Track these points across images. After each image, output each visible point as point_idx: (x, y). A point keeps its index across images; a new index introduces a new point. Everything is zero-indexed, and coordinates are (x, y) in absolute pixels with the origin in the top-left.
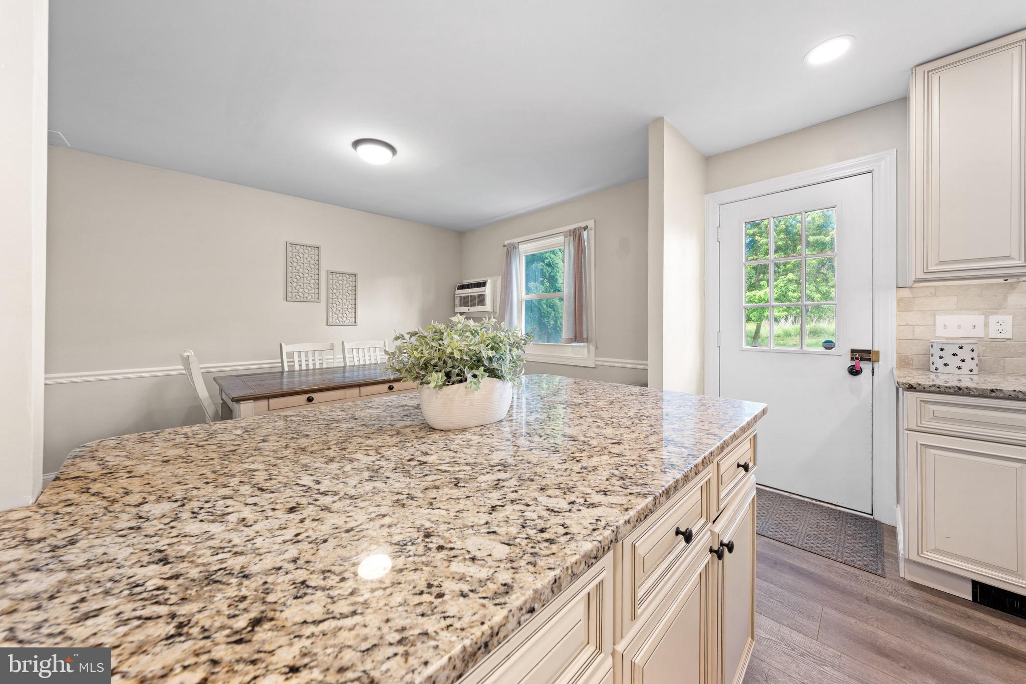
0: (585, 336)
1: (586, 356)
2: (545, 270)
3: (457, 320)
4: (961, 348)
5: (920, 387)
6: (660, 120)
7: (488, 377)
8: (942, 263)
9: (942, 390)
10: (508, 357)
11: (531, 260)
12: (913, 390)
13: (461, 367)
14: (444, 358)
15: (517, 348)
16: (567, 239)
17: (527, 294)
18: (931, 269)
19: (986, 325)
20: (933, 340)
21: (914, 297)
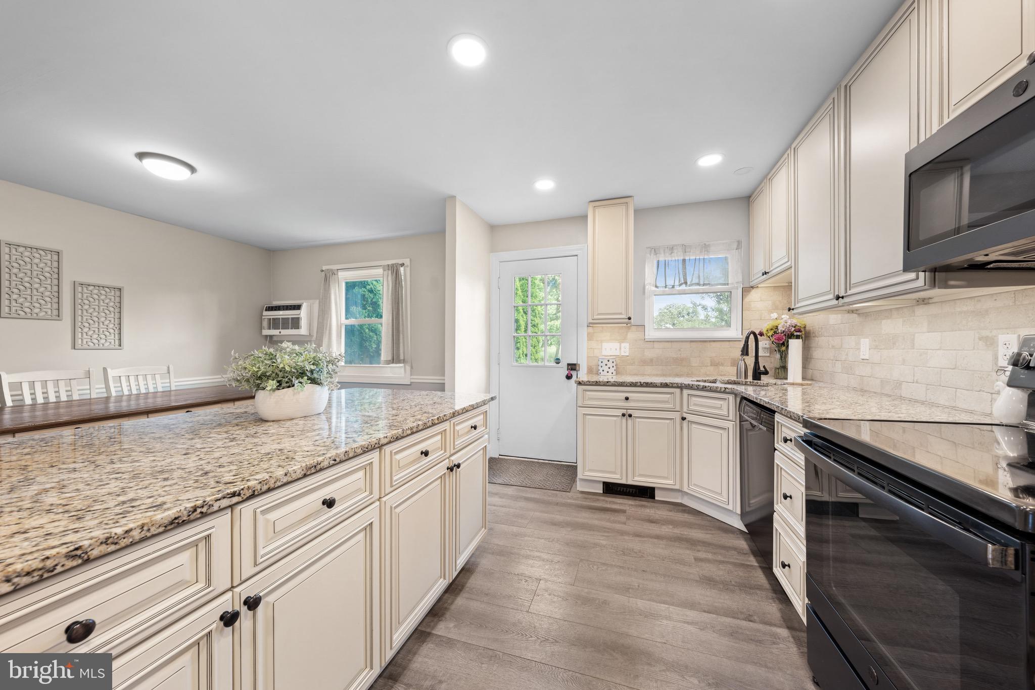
0: (402, 357)
1: (403, 375)
2: (366, 296)
3: (286, 346)
4: (609, 362)
6: (453, 198)
7: (310, 383)
8: (599, 314)
10: (325, 369)
11: (350, 286)
12: (581, 385)
13: (290, 377)
14: (277, 371)
15: (332, 364)
16: (386, 273)
17: (347, 318)
18: (596, 317)
19: (620, 349)
20: (600, 357)
21: (594, 333)
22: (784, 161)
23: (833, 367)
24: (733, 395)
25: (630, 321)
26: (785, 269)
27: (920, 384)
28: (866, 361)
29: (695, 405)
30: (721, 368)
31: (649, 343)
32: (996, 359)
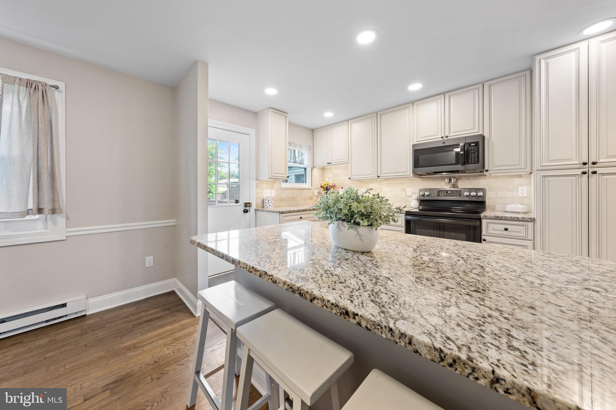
20: (264, 198)
21: (259, 183)
31: (283, 190)
32: (406, 194)
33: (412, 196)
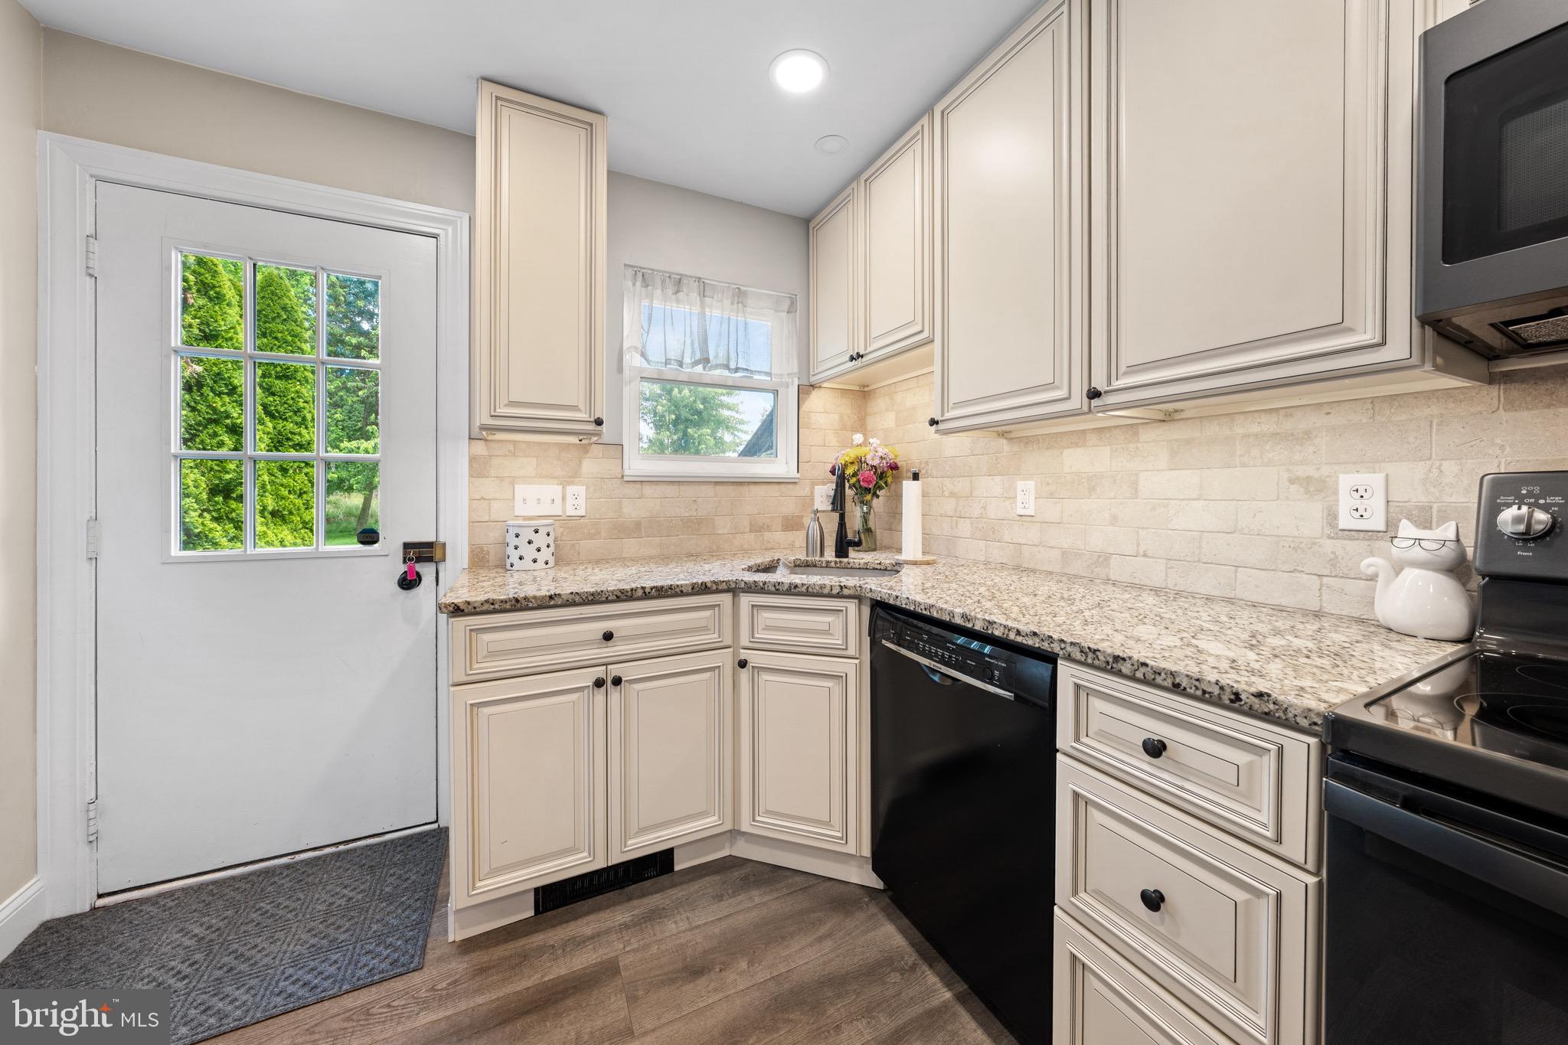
4: (536, 532)
5: (470, 607)
8: (512, 404)
9: (497, 606)
12: (461, 613)
18: (499, 412)
19: (564, 498)
20: (510, 522)
21: (490, 456)
22: (912, 139)
23: (952, 528)
24: (856, 601)
25: (599, 428)
26: (897, 352)
27: (1152, 557)
28: (1030, 519)
29: (768, 628)
30: (767, 535)
31: (632, 484)
32: (1332, 516)
33: (1390, 533)
